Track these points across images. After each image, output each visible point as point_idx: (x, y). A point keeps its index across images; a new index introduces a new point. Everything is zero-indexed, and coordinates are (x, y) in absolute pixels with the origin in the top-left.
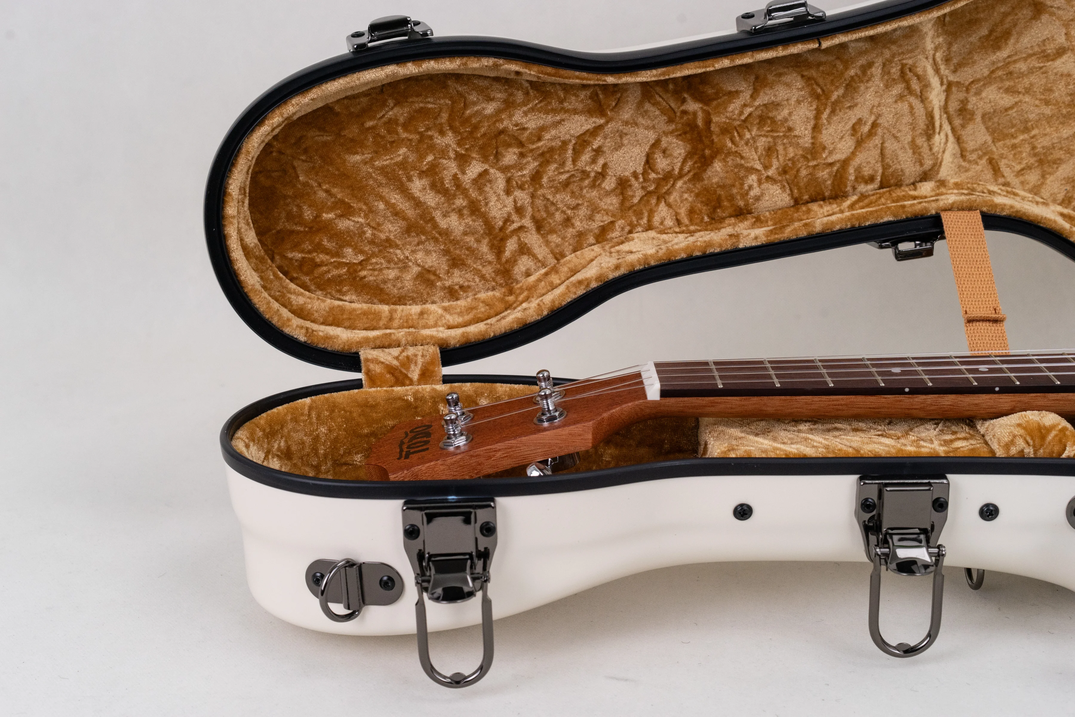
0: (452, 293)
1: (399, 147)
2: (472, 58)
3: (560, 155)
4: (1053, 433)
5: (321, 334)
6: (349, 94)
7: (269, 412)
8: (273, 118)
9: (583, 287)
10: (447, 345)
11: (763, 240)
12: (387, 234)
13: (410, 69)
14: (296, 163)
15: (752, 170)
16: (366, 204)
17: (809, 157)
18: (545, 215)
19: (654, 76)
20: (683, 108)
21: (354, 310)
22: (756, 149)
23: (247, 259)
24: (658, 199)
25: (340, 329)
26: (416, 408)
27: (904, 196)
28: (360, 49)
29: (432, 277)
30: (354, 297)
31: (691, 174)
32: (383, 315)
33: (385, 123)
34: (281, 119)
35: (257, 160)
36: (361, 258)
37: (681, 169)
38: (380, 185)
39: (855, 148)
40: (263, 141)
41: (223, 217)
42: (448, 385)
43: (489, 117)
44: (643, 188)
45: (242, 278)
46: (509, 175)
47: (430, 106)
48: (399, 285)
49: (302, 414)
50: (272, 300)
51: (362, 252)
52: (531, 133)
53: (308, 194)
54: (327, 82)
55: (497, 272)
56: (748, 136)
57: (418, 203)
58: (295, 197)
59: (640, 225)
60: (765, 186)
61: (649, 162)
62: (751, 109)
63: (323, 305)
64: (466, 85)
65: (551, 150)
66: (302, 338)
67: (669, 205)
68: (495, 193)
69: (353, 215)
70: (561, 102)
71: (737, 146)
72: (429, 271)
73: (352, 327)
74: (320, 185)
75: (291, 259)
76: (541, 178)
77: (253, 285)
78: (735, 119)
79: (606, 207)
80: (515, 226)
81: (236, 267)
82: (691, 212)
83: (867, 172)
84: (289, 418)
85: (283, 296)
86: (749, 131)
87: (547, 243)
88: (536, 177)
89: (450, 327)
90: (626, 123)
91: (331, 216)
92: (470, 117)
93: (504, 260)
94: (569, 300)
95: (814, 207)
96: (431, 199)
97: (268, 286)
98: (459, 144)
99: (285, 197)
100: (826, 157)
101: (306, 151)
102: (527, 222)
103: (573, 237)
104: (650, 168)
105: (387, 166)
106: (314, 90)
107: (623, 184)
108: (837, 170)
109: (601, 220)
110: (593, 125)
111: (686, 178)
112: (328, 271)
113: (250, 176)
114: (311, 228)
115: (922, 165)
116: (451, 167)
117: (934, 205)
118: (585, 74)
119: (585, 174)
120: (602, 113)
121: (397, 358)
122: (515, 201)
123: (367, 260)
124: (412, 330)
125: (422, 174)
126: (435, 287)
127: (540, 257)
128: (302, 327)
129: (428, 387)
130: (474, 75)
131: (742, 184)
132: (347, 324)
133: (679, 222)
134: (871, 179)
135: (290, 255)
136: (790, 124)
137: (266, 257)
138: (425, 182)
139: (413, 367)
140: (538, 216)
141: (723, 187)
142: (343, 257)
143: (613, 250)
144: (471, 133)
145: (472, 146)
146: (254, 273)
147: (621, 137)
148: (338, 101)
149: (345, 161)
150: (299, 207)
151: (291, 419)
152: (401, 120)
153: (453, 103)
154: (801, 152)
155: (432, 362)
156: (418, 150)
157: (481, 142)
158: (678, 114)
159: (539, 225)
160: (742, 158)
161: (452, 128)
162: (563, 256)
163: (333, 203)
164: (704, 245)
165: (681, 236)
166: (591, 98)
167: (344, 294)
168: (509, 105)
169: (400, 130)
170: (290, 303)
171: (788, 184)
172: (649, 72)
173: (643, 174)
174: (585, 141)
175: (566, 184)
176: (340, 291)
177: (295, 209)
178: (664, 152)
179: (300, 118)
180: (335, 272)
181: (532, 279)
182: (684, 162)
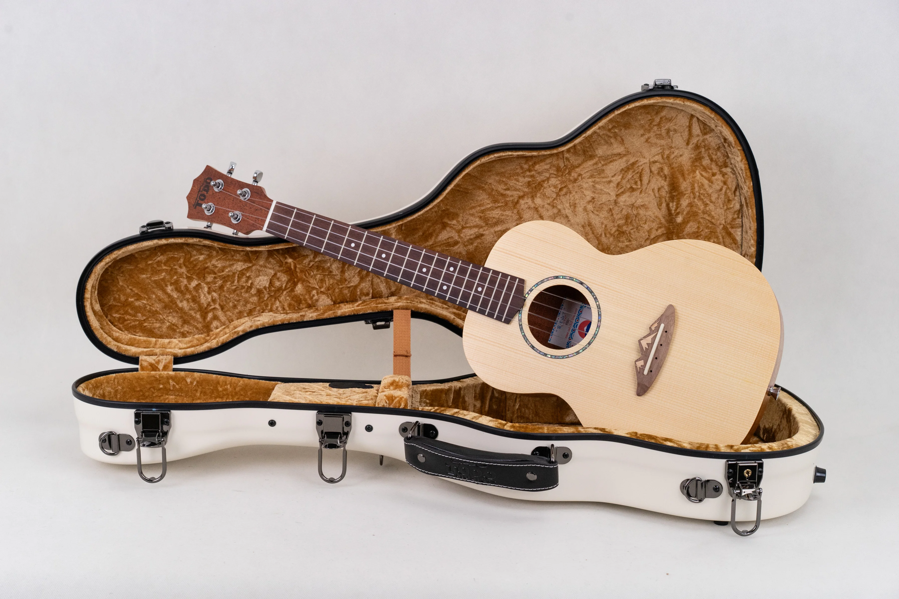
0: (184, 335)
1: (162, 273)
2: (190, 238)
3: (232, 278)
4: (398, 399)
5: (124, 348)
6: (140, 250)
7: (96, 378)
8: (106, 259)
9: (236, 334)
10: (177, 356)
11: (315, 318)
12: (156, 308)
13: (163, 242)
14: (118, 277)
15: (314, 288)
16: (147, 295)
17: (339, 284)
18: (225, 303)
19: (267, 248)
20: (286, 261)
21: (140, 340)
22: (316, 280)
23: (95, 316)
24: (275, 299)
25: (133, 347)
26: (160, 381)
27: (382, 302)
28: (143, 233)
29: (175, 328)
30: (141, 334)
31: (290, 289)
32: (152, 343)
33: (156, 262)
34: (109, 260)
35: (101, 275)
36: (145, 318)
37: (286, 286)
38: (153, 288)
39: (360, 281)
40: (104, 268)
41: (84, 298)
42: (174, 372)
43: (201, 261)
44: (268, 294)
45: (91, 324)
46: (210, 286)
47: (176, 256)
48: (161, 330)
49: (111, 380)
50: (104, 333)
51: (144, 315)
52: (219, 269)
53: (123, 290)
54: (129, 245)
55: (204, 327)
56: (312, 274)
57: (169, 296)
58: (118, 291)
59: (267, 309)
60: (320, 295)
61: (271, 283)
62: (313, 263)
63: (127, 337)
64: (191, 248)
65: (228, 276)
66: (115, 350)
67: (280, 302)
68: (203, 293)
69: (141, 299)
70: (233, 256)
71: (307, 278)
72: (173, 325)
73: (139, 347)
74: (128, 287)
75: (115, 317)
76: (224, 287)
77: (95, 327)
78: (306, 267)
79: (252, 301)
80: (212, 307)
81: (88, 319)
82: (290, 305)
83: (365, 291)
84: (105, 381)
85: (110, 332)
86: (313, 272)
87: (226, 315)
88: (221, 287)
89: (180, 349)
90: (261, 266)
91: (132, 300)
92: (192, 261)
93: (207, 321)
94: (230, 339)
95: (342, 305)
96: (175, 295)
97: (104, 328)
98: (188, 272)
99: (113, 291)
100: (347, 284)
101: (122, 272)
102: (217, 306)
103: (237, 313)
104: (272, 285)
105: (157, 280)
106: (124, 249)
107: (259, 292)
108: (352, 290)
109: (249, 306)
110: (247, 266)
111: (288, 290)
112: (130, 323)
113: (98, 281)
114: (124, 304)
115: (390, 289)
116: (185, 282)
117: (391, 307)
118: (237, 246)
119: (243, 287)
120: (250, 261)
121: (154, 360)
122: (212, 297)
123: (147, 319)
124: (164, 349)
125: (171, 284)
126: (176, 332)
127: (222, 321)
128: (116, 345)
129: (166, 373)
130: (195, 244)
131: (310, 294)
132: (137, 345)
133: (284, 309)
134: (367, 294)
135: (114, 315)
136: (331, 270)
137: (104, 316)
138: (173, 287)
139: (160, 363)
140: (221, 303)
141: (302, 295)
142: (137, 317)
143: (253, 320)
144: (193, 268)
145: (193, 273)
146: (97, 322)
147: (259, 272)
148: (136, 253)
149: (139, 277)
150: (119, 295)
151: (106, 382)
152: (163, 261)
153: (186, 255)
154: (336, 282)
155: (169, 363)
156: (170, 274)
157: (197, 272)
158: (284, 263)
159: (222, 307)
160: (310, 283)
161: (185, 265)
162: (233, 321)
163: (133, 294)
164: (289, 319)
165: (282, 315)
166: (245, 255)
167: (137, 333)
168: (210, 257)
169: (162, 265)
170: (113, 335)
171: (330, 295)
172: (264, 246)
173: (268, 288)
174: (243, 273)
175: (235, 290)
176: (135, 332)
177: (117, 296)
178: (278, 279)
179: (120, 259)
180: (133, 323)
181: (218, 330)
182: (287, 283)
